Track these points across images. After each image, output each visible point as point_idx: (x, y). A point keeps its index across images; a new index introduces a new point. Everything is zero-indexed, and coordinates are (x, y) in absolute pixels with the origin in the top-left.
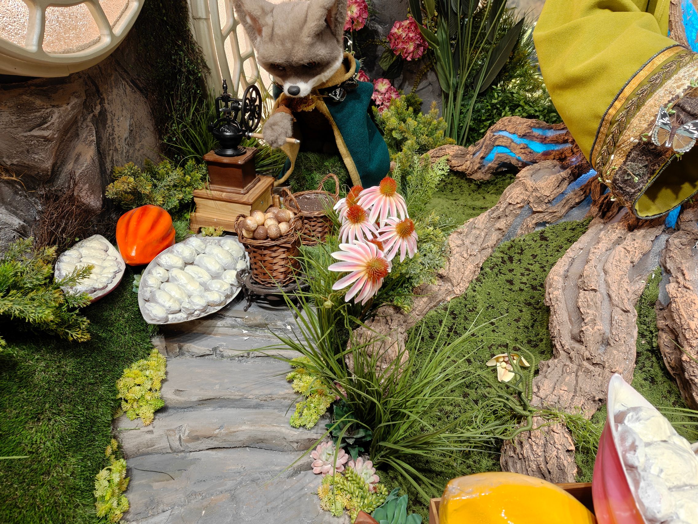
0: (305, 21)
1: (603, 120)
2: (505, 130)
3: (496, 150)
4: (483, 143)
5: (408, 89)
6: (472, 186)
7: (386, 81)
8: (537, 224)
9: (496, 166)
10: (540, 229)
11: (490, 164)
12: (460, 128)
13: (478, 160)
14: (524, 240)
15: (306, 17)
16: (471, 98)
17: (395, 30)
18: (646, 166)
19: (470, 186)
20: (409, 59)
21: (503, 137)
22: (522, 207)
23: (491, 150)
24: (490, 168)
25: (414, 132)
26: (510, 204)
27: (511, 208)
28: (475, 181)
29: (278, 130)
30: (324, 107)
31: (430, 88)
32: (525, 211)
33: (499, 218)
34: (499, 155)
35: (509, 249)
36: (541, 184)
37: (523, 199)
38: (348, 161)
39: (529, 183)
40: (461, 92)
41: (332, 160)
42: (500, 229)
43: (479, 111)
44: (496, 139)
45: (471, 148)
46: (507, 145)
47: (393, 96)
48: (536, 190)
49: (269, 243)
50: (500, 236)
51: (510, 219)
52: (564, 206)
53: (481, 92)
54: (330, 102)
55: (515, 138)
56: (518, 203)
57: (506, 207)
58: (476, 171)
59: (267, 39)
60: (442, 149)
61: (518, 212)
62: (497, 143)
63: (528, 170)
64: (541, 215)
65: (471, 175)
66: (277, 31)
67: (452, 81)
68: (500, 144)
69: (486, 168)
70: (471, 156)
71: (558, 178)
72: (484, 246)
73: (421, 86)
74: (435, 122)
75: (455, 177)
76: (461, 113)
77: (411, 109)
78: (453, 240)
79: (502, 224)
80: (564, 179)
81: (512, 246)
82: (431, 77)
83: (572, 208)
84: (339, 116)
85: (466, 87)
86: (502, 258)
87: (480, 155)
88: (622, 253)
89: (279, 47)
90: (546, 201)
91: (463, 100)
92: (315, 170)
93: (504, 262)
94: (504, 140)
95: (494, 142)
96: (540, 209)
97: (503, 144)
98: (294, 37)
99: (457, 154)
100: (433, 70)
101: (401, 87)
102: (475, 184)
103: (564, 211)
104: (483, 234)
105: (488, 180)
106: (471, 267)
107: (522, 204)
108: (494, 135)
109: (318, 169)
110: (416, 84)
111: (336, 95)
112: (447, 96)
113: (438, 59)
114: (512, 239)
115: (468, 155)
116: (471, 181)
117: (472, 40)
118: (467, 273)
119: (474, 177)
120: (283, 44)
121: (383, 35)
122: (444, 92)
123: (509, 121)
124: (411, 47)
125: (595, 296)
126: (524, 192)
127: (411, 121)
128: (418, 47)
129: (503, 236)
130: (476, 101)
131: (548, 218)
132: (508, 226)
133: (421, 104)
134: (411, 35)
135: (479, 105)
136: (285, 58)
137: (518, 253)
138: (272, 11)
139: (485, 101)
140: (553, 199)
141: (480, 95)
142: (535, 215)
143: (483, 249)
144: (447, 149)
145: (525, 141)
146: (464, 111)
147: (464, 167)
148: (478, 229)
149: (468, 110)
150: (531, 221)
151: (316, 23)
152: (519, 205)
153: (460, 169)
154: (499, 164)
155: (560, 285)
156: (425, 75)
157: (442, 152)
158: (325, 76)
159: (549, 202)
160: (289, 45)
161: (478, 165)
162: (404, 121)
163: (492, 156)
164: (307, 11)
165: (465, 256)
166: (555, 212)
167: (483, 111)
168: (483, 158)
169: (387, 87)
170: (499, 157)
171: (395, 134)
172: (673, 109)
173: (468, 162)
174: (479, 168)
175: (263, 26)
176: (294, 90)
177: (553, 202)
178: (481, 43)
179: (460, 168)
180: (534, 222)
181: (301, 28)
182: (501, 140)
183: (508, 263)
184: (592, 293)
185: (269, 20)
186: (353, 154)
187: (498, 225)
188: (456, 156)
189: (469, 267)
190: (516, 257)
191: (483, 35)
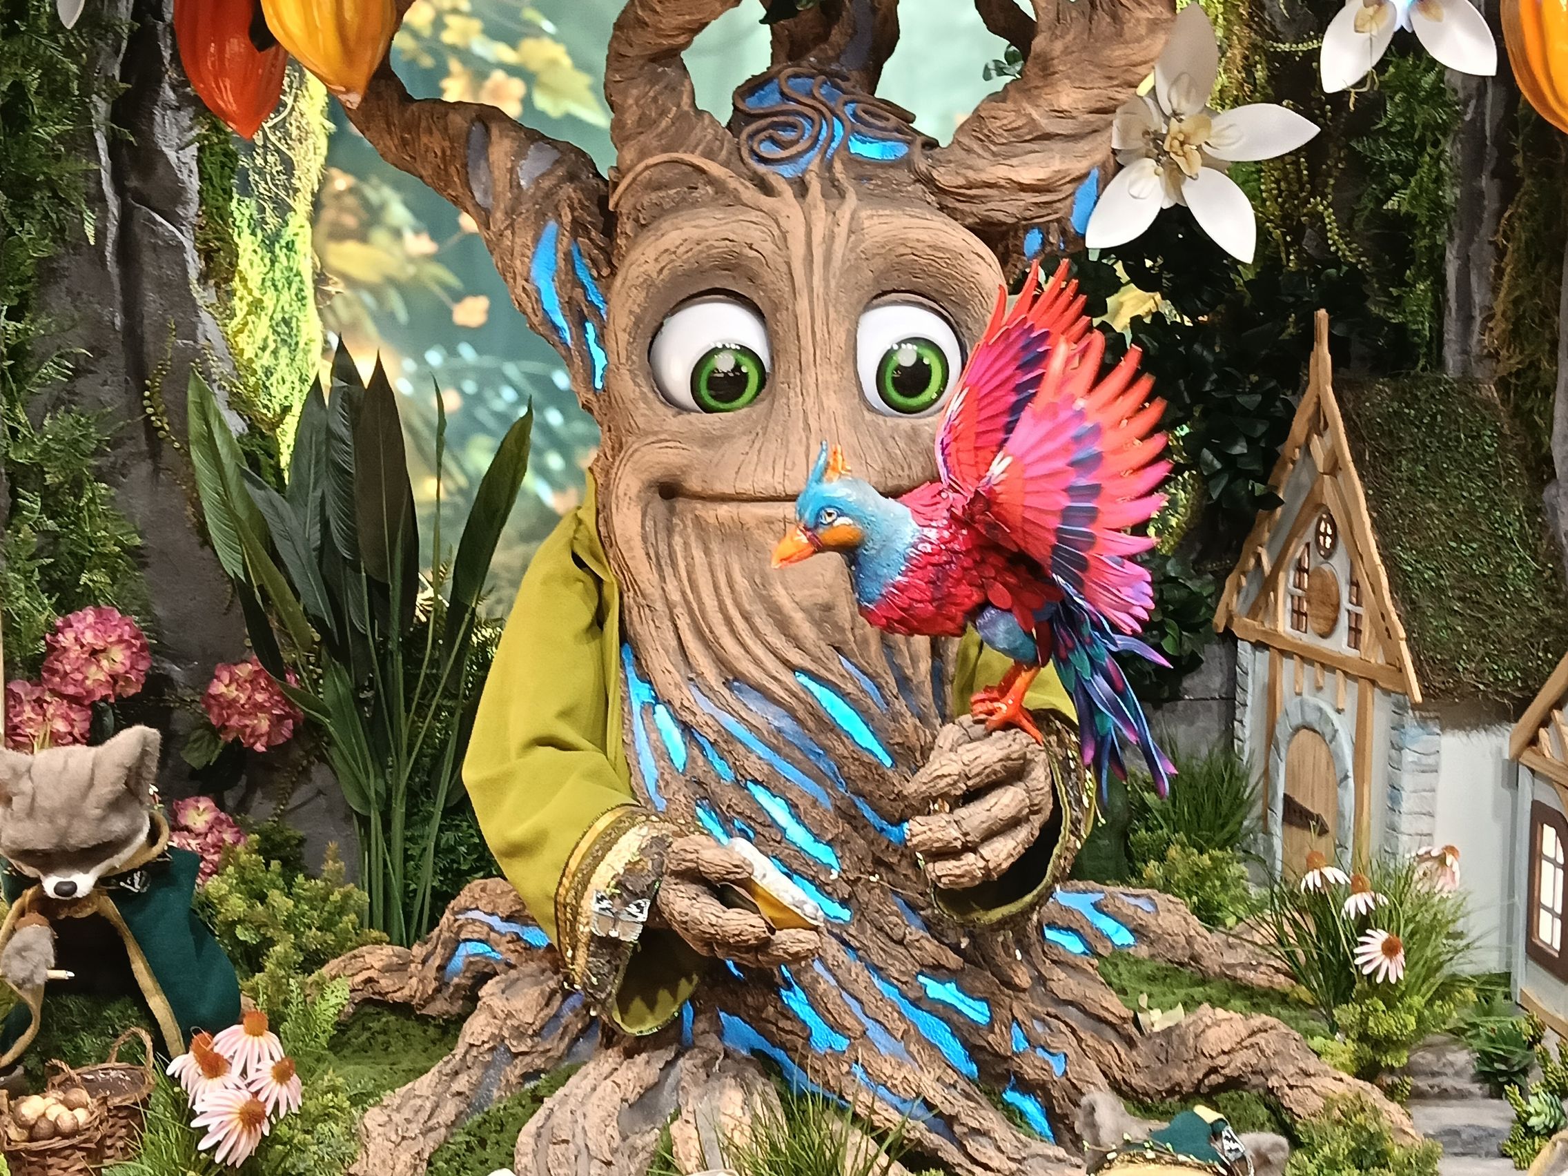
0: (91, 784)
1: (556, 902)
2: (477, 908)
3: (465, 950)
4: (439, 937)
5: (263, 810)
6: (432, 1031)
7: (205, 803)
8: (526, 1077)
9: (469, 982)
10: (530, 1085)
11: (456, 980)
12: (408, 895)
13: (432, 974)
14: (505, 1108)
15: (92, 779)
16: (428, 819)
17: (218, 688)
18: (609, 962)
19: (425, 1031)
20: (259, 747)
21: (474, 921)
22: (492, 1049)
23: (456, 949)
24: (457, 986)
25: (289, 924)
26: (472, 1045)
27: (474, 1052)
28: (434, 1018)
29: (35, 957)
30: (110, 908)
31: (322, 801)
32: (500, 1056)
33: (457, 1073)
34: (472, 959)
35: (479, 1127)
36: (517, 1004)
37: (493, 1034)
38: (158, 1004)
39: (498, 1004)
40: (399, 810)
41: (118, 1006)
42: (459, 1094)
43: (452, 849)
44: (460, 927)
45: (418, 950)
46: (482, 937)
47: (228, 837)
48: (509, 1015)
49: (57, 1143)
50: (463, 1106)
51: (476, 1073)
52: (561, 1038)
53: (449, 805)
54: (121, 897)
55: (495, 922)
56: (484, 1042)
57: (467, 1052)
58: (432, 998)
59: (22, 815)
60: (355, 957)
61: (488, 1058)
62: (463, 936)
63: (498, 982)
64: (528, 1059)
65: (424, 1007)
66: (42, 801)
67: (374, 786)
68: (469, 936)
69: (451, 989)
70: (420, 967)
71: (542, 992)
72: (430, 1124)
73: (296, 800)
74: (336, 896)
75: (393, 1018)
76: (407, 858)
77: (275, 865)
78: (373, 1118)
79: (461, 1084)
80: (553, 993)
81: (485, 1121)
82: (320, 775)
83: (575, 1040)
84: (138, 919)
85: (412, 795)
86: (467, 1143)
87: (436, 961)
88: (609, 1090)
89: (44, 825)
90: (530, 1032)
91: (408, 825)
92: (83, 1030)
93: (470, 1149)
94: (478, 929)
95: (458, 934)
96: (523, 1048)
97: (476, 936)
98: (73, 810)
99: (391, 965)
100: (323, 759)
101: (242, 806)
102: (435, 1026)
103: (563, 1046)
104: (428, 1105)
105: (459, 1014)
106: (405, 1157)
107: (491, 1044)
108: (456, 920)
109: (89, 1026)
110: (284, 797)
111: (133, 885)
112: (365, 822)
113: (331, 742)
114: (486, 1109)
115: (413, 965)
116: (424, 1020)
117: (409, 689)
118: (399, 1168)
119: (431, 1010)
120: (51, 821)
121: (186, 686)
122: (357, 813)
123: (483, 890)
124: (264, 724)
125: (567, 1149)
126: (492, 1020)
127: (277, 897)
128: (277, 721)
129: (469, 1106)
130: (441, 827)
131: (539, 1062)
132: (475, 1087)
133: (302, 841)
134: (260, 697)
135: (449, 837)
136: (54, 841)
137: (496, 1131)
138: (29, 771)
139: (465, 824)
140: (542, 1028)
141: (447, 812)
142: (517, 1061)
143: (431, 1129)
144: (367, 956)
145: (514, 928)
146: (415, 851)
147: (406, 992)
148: (420, 1097)
149: (425, 849)
150: (513, 1072)
151: (110, 788)
152: (487, 1046)
153: (398, 997)
154: (474, 977)
155: (529, 1150)
156: (305, 774)
157: (359, 963)
158: (118, 861)
159: (536, 1034)
160: (62, 821)
161: (434, 984)
162: (262, 898)
163: (458, 962)
164: (93, 771)
165: (394, 1138)
166: (549, 1050)
167: (463, 849)
168: (441, 968)
169: (208, 817)
170: (471, 963)
171: (241, 934)
172: (616, 888)
173: (414, 980)
174: (438, 990)
175: (15, 795)
176: (66, 888)
177: (544, 1033)
178: (434, 696)
179: (399, 994)
180: (518, 1072)
181: (84, 796)
182: (470, 928)
183: (478, 1150)
184: (564, 1146)
185: (26, 786)
186: (167, 988)
187: (456, 1087)
188: (387, 969)
189: (403, 1158)
190: (493, 1137)
191: (433, 680)
